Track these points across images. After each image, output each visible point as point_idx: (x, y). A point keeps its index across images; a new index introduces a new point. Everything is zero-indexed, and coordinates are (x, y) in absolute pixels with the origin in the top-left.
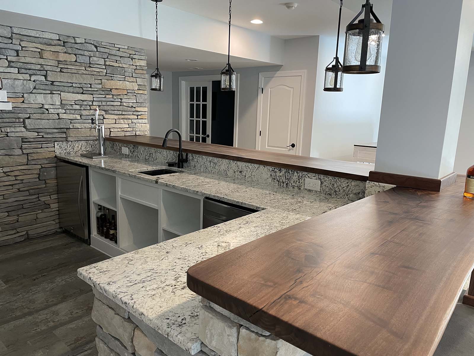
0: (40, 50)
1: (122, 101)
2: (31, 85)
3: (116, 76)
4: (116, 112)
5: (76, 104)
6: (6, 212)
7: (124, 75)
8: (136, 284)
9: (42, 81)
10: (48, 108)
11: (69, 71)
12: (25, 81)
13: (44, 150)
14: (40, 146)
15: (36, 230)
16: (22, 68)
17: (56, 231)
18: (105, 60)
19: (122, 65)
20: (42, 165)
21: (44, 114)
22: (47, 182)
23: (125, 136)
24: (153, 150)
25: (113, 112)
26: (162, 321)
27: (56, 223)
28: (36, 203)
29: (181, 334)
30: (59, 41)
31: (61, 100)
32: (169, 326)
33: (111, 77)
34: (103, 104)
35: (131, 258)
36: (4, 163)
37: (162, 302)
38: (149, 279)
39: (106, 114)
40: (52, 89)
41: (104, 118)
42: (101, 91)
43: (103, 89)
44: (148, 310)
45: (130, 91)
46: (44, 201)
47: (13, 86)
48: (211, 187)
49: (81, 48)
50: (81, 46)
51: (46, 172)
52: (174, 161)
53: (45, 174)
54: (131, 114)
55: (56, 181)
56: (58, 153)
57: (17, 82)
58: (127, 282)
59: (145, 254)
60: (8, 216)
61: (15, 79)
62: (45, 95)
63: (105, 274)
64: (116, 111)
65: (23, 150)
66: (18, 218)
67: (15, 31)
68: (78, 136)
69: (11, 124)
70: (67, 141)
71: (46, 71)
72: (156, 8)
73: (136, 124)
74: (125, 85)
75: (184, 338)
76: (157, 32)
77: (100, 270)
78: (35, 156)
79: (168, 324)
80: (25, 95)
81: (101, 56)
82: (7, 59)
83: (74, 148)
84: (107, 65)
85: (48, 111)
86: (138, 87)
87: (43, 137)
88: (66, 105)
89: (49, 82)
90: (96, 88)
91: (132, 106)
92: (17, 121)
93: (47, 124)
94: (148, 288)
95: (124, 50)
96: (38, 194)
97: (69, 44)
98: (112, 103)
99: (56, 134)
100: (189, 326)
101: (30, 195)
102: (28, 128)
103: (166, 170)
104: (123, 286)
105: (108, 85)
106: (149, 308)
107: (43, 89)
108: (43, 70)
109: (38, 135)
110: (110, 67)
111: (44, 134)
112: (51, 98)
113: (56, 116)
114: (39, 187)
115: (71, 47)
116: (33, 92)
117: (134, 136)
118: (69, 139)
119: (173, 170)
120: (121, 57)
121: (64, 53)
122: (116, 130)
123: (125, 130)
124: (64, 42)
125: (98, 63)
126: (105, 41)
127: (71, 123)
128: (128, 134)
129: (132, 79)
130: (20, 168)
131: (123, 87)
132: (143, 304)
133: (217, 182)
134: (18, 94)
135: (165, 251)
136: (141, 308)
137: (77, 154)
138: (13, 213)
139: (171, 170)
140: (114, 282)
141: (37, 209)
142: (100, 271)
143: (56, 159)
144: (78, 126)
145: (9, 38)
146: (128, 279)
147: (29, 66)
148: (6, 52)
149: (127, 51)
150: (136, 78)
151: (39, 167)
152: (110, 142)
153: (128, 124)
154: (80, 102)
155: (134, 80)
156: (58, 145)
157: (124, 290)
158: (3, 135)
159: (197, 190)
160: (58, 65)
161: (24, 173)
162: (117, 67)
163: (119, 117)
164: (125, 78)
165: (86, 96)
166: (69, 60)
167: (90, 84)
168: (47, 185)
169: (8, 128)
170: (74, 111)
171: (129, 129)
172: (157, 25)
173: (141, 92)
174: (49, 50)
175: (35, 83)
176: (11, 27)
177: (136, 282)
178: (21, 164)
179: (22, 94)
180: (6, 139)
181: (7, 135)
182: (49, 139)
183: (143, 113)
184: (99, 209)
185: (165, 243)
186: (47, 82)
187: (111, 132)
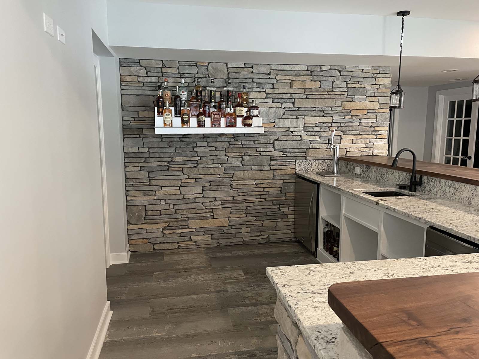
0: (290, 81)
1: (361, 121)
2: (282, 111)
3: (357, 97)
4: (354, 133)
5: (316, 126)
6: (255, 217)
7: (365, 96)
8: (306, 293)
9: (290, 108)
10: (293, 131)
11: (313, 96)
12: (277, 109)
13: (287, 167)
14: (284, 163)
15: (276, 236)
16: (276, 98)
17: (291, 239)
18: (348, 83)
19: (364, 85)
20: (284, 180)
21: (289, 137)
22: (287, 195)
23: (361, 156)
24: (384, 170)
25: (351, 133)
26: (313, 332)
27: (292, 233)
28: (277, 212)
29: (324, 350)
30: (307, 71)
31: (304, 123)
32: (317, 338)
33: (352, 98)
34: (342, 125)
35: (314, 269)
36: (256, 176)
37: (322, 315)
38: (321, 291)
39: (343, 135)
40: (297, 114)
41: (341, 139)
42: (341, 113)
43: (343, 111)
44: (306, 318)
45: (370, 111)
46: (283, 211)
47: (268, 114)
48: (441, 215)
49: (326, 75)
50: (326, 73)
51: (287, 187)
52: (406, 183)
53: (286, 188)
54: (370, 134)
55: (294, 195)
56: (298, 171)
57: (271, 110)
58: (300, 289)
59: (329, 268)
60: (256, 220)
61: (270, 108)
62: (292, 119)
63: (285, 277)
64: (354, 131)
65: (271, 167)
66: (262, 223)
67: (273, 67)
68: (316, 155)
69: (264, 145)
70: (306, 160)
71: (294, 99)
72: (403, 22)
73: (374, 144)
74: (365, 105)
75: (326, 354)
76: (401, 47)
77: (283, 272)
78: (279, 172)
79: (317, 337)
80: (276, 121)
81: (344, 79)
82: (265, 92)
83: (312, 166)
84: (349, 88)
85: (293, 133)
86: (380, 106)
87: (287, 156)
88: (308, 127)
89: (295, 108)
90: (337, 110)
91: (371, 126)
92: (269, 142)
93: (291, 145)
94: (315, 299)
95: (367, 71)
96: (279, 205)
97: (316, 72)
98: (350, 124)
99: (297, 153)
100: (336, 346)
101: (273, 205)
102: (276, 148)
103: (395, 192)
104: (294, 291)
105: (348, 107)
106: (307, 317)
107: (290, 115)
108: (292, 98)
109: (283, 155)
110: (352, 89)
111: (288, 153)
112: (296, 122)
113: (299, 138)
114: (281, 198)
115: (317, 75)
116: (282, 118)
117: (371, 156)
118: (308, 158)
119: (403, 193)
120: (364, 78)
121: (310, 81)
122: (352, 150)
123: (362, 150)
124: (311, 72)
125: (340, 87)
126: (348, 64)
127: (311, 144)
128: (364, 154)
129: (373, 99)
130: (267, 181)
131: (363, 107)
132: (303, 311)
133: (452, 210)
134: (271, 120)
135: (349, 271)
136: (300, 314)
137: (313, 172)
138: (259, 218)
139: (401, 193)
140: (289, 286)
141: (277, 218)
142: (283, 274)
143: (295, 175)
144: (317, 146)
145: (268, 74)
146: (302, 287)
147: (281, 96)
148: (265, 86)
149: (371, 71)
150: (378, 97)
151: (282, 181)
152: (345, 161)
153: (366, 144)
154: (320, 124)
155: (376, 99)
156: (298, 163)
157: (294, 295)
158: (258, 154)
159: (420, 217)
160: (305, 93)
161: (270, 186)
162: (358, 89)
163: (356, 138)
164: (366, 98)
165: (327, 119)
166: (314, 87)
167: (331, 107)
168: (287, 198)
169: (262, 148)
170: (314, 132)
171: (366, 149)
172: (402, 40)
173: (382, 111)
174: (298, 80)
175: (285, 110)
176: (270, 65)
177: (308, 291)
178: (268, 178)
179: (274, 120)
180: (259, 157)
181: (260, 154)
182: (291, 158)
183: (382, 132)
184: (327, 225)
185: (354, 264)
186: (294, 108)
187: (347, 152)
